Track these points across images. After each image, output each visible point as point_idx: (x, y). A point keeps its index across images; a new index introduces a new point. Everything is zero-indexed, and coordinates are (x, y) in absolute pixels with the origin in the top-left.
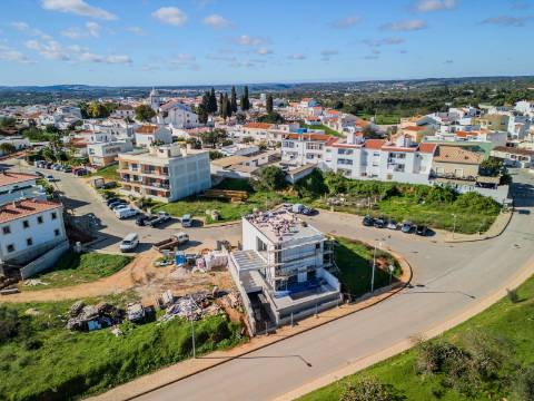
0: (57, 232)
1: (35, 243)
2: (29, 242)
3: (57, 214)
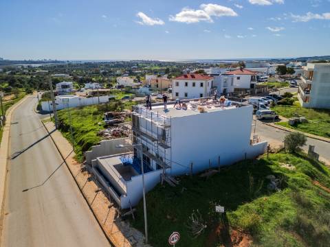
0: (201, 95)
2: (186, 95)
3: (204, 85)
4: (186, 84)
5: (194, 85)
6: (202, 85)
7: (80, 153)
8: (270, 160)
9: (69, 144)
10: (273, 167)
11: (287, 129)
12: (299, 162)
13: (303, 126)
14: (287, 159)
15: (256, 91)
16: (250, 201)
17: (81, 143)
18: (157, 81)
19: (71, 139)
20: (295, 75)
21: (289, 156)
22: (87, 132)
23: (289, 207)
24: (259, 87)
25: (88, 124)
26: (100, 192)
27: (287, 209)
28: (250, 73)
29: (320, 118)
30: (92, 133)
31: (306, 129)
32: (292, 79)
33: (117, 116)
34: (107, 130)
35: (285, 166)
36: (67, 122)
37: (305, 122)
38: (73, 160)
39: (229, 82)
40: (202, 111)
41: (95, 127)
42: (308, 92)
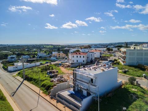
0: (84, 61)
1: (78, 62)
2: (77, 61)
3: (85, 57)
4: (77, 57)
5: (80, 57)
6: (84, 57)
7: (45, 90)
8: (127, 88)
9: (36, 87)
10: (129, 90)
11: (123, 74)
12: (137, 88)
13: (128, 73)
14: (133, 87)
15: (103, 58)
16: (131, 104)
17: (43, 86)
18: (59, 54)
19: (36, 84)
20: (113, 51)
21: (132, 86)
22: (44, 80)
23: (144, 105)
24: (103, 57)
25: (42, 76)
26: (66, 107)
27: (144, 106)
28: (99, 51)
29: (132, 69)
30: (47, 81)
31: (130, 74)
32: (112, 53)
33: (54, 72)
34: (53, 79)
35: (134, 90)
36: (30, 76)
37: (128, 71)
38: (43, 94)
39: (93, 55)
40: (103, 71)
41: (46, 78)
42: (124, 59)
